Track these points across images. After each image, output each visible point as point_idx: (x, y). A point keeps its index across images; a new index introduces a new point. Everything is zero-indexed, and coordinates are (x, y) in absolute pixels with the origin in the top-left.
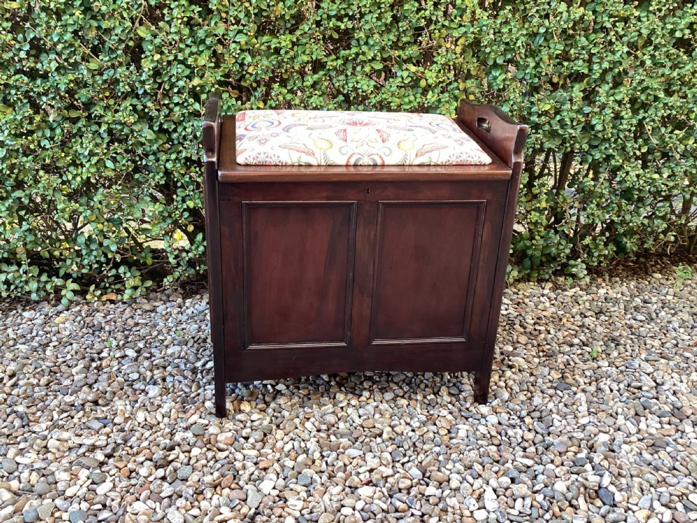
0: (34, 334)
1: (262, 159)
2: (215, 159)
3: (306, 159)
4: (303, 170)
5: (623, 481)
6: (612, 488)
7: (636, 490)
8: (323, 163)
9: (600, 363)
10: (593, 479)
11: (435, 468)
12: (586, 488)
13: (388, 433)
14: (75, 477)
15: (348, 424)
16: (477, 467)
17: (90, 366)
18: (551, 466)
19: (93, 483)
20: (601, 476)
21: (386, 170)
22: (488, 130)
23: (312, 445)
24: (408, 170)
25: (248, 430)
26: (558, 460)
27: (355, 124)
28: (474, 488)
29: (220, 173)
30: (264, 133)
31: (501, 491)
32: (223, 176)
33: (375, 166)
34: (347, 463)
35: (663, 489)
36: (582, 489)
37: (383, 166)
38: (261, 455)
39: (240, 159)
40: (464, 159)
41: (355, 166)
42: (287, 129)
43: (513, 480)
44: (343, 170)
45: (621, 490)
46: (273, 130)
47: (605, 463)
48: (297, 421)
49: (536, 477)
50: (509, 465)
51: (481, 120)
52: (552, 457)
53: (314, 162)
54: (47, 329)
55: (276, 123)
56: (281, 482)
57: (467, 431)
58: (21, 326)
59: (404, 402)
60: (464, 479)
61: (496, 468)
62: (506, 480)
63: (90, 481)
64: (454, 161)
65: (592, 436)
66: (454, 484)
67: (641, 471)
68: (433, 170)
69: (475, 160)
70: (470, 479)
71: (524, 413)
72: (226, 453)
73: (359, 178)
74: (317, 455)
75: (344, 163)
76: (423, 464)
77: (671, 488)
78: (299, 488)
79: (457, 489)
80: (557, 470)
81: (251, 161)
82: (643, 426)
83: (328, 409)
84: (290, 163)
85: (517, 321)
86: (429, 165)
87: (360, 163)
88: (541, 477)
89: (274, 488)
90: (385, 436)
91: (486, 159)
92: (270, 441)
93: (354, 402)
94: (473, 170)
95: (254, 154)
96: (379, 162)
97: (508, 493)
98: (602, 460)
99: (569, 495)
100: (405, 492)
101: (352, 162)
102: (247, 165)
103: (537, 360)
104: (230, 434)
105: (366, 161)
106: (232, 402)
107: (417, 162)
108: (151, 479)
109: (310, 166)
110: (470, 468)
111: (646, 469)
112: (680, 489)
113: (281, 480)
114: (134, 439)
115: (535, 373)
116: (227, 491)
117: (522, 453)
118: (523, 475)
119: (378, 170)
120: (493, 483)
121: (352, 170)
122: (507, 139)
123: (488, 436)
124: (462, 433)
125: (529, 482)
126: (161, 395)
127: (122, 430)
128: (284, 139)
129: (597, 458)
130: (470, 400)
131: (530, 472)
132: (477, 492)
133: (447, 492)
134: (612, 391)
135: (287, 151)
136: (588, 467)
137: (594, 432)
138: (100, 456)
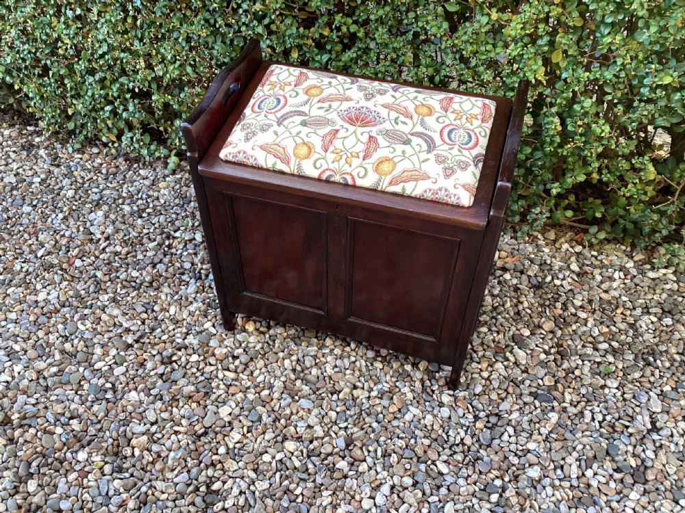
0: (139, 196)
1: (240, 159)
8: (296, 173)
9: (609, 383)
11: (359, 444)
13: (345, 394)
14: (106, 354)
15: (319, 372)
16: (394, 458)
17: (164, 243)
18: (462, 482)
19: (116, 363)
23: (278, 384)
25: (240, 351)
26: (473, 478)
27: (356, 119)
28: (378, 477)
29: (200, 167)
30: (260, 120)
31: (397, 489)
33: (346, 185)
34: (295, 411)
37: (355, 186)
38: (236, 380)
39: (224, 153)
41: (327, 181)
43: (415, 484)
46: (270, 118)
47: (514, 500)
48: (281, 355)
49: (438, 488)
50: (424, 466)
53: (287, 171)
54: (151, 193)
55: (281, 105)
56: (237, 411)
57: (414, 416)
58: (135, 184)
59: (378, 365)
61: (408, 466)
62: (409, 481)
63: (113, 361)
65: (527, 465)
66: (361, 468)
71: (482, 414)
72: (212, 368)
74: (276, 395)
75: (316, 176)
76: (354, 436)
78: (245, 422)
80: (464, 488)
81: (230, 158)
82: (589, 473)
83: (312, 351)
84: (265, 167)
85: (563, 298)
87: (332, 179)
89: (230, 414)
90: (341, 396)
92: (251, 368)
93: (337, 351)
95: (234, 152)
96: (350, 182)
97: (403, 494)
98: (512, 496)
100: (324, 457)
101: (326, 176)
102: (227, 162)
103: (543, 356)
104: (225, 351)
105: (338, 178)
106: (242, 318)
107: (390, 190)
108: (152, 373)
113: (238, 408)
114: (159, 330)
115: (530, 371)
116: (194, 405)
118: (428, 481)
119: (349, 193)
120: (395, 480)
123: (429, 428)
124: (408, 417)
126: (197, 292)
127: (156, 318)
129: (510, 491)
130: (442, 382)
132: (378, 483)
133: (353, 472)
134: (593, 419)
135: (264, 153)
136: (495, 497)
137: (532, 462)
138: (130, 339)
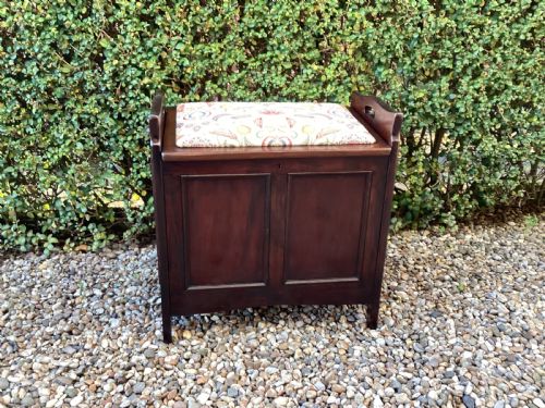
0: (23, 278)
1: (196, 143)
2: (159, 144)
3: (230, 142)
4: (228, 151)
5: (482, 389)
6: (474, 395)
7: (493, 397)
8: (244, 145)
9: (466, 295)
10: (459, 388)
11: (335, 382)
12: (453, 396)
13: (299, 354)
14: (53, 392)
15: (267, 347)
16: (368, 380)
17: (66, 303)
18: (426, 378)
19: (68, 397)
20: (465, 386)
21: (293, 149)
22: (373, 116)
23: (239, 365)
24: (310, 149)
25: (189, 353)
26: (431, 373)
27: (269, 113)
28: (365, 397)
29: (163, 154)
30: (198, 122)
31: (386, 399)
32: (165, 157)
33: (285, 146)
34: (266, 378)
35: (513, 395)
36: (450, 396)
37: (291, 146)
38: (199, 373)
39: (179, 143)
40: (354, 139)
41: (269, 146)
42: (216, 119)
43: (396, 390)
44: (260, 150)
45: (480, 397)
46: (205, 119)
47: (469, 375)
48: (227, 345)
49: (414, 387)
50: (393, 378)
51: (368, 108)
52: (427, 371)
53: (237, 144)
54: (33, 274)
55: (208, 113)
57: (361, 351)
58: (13, 272)
59: (311, 329)
60: (358, 390)
61: (383, 381)
62: (390, 390)
63: (65, 395)
64: (346, 141)
65: (459, 353)
66: (350, 394)
67: (497, 381)
68: (330, 149)
69: (363, 140)
70: (362, 390)
71: (406, 336)
72: (171, 372)
73: (272, 156)
74: (243, 372)
75: (260, 144)
76: (326, 378)
77: (520, 394)
78: (228, 399)
79: (352, 398)
80: (431, 382)
81: (188, 144)
82: (498, 345)
83: (252, 335)
84: (218, 145)
85: (401, 262)
86: (326, 145)
87: (273, 144)
88: (418, 388)
89: (209, 399)
90: (296, 356)
91: (372, 139)
92: (206, 362)
93: (272, 329)
94: (361, 149)
95: (189, 139)
96: (287, 143)
97: (392, 400)
98: (466, 373)
99: (440, 401)
100: (311, 401)
101: (266, 144)
102: (184, 148)
103: (416, 293)
104: (174, 357)
105: (277, 142)
106: (177, 331)
107: (317, 142)
108: (112, 393)
109: (233, 147)
110: (363, 381)
111: (500, 379)
112: (526, 395)
113: (214, 393)
114: (100, 361)
115: (414, 303)
116: (171, 402)
117: (403, 368)
118: (404, 386)
119: (287, 149)
120: (381, 393)
121: (267, 150)
122: (388, 123)
123: (378, 355)
124: (357, 353)
125: (409, 392)
126: (121, 326)
127: (91, 355)
128: (213, 126)
129: (462, 371)
130: (364, 326)
131: (410, 383)
132: (368, 400)
133: (344, 400)
134: (474, 317)
135: (215, 136)
136: (455, 378)
137: (460, 351)
138: (73, 375)
